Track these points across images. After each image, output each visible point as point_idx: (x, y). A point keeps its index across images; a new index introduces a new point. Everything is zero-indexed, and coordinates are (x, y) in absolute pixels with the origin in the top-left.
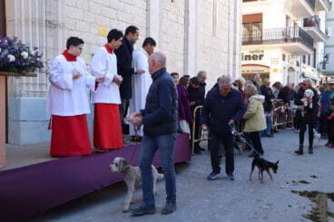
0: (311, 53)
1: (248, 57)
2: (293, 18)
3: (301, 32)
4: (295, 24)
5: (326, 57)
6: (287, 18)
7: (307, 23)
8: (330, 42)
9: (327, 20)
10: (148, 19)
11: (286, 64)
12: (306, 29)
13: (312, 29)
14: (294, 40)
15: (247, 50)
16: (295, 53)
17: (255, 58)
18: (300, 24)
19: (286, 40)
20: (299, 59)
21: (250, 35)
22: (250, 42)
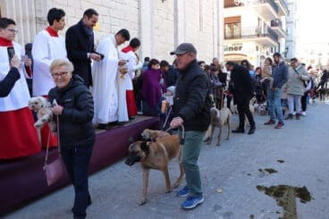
0: (277, 45)
1: (231, 49)
2: (263, 19)
3: (270, 30)
4: (265, 24)
5: (287, 49)
6: (259, 19)
7: (273, 24)
8: (289, 38)
9: (287, 23)
11: (259, 53)
12: (273, 28)
13: (277, 28)
14: (264, 35)
15: (230, 43)
16: (265, 45)
17: (236, 49)
18: (269, 23)
19: (258, 36)
20: (268, 49)
21: (232, 32)
22: (232, 37)
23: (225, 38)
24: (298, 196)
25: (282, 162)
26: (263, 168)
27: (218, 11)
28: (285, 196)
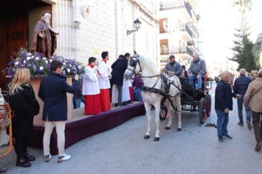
2: (183, 41)
4: (184, 44)
6: (180, 41)
7: (189, 44)
9: (198, 42)
10: (117, 45)
12: (189, 47)
13: (192, 47)
14: (184, 52)
16: (184, 59)
17: (165, 61)
19: (180, 52)
20: (186, 61)
21: (162, 50)
22: (163, 53)
27: (156, 39)
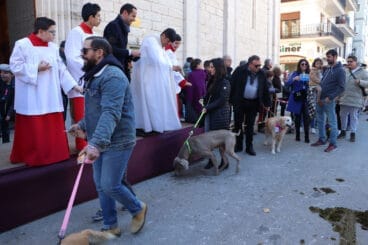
0: (342, 45)
1: (287, 49)
2: (327, 16)
3: (334, 28)
4: (329, 21)
5: (354, 50)
6: (322, 16)
7: (339, 21)
8: (358, 38)
9: (356, 19)
10: (184, 11)
11: (320, 55)
12: (338, 26)
13: (343, 25)
14: (327, 34)
15: (287, 43)
17: (293, 50)
18: (333, 21)
19: (320, 34)
21: (290, 30)
22: (290, 36)
23: (282, 37)
24: (358, 221)
25: (341, 180)
26: (319, 187)
27: (274, 7)
28: (343, 220)
